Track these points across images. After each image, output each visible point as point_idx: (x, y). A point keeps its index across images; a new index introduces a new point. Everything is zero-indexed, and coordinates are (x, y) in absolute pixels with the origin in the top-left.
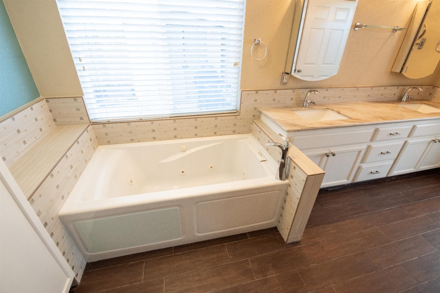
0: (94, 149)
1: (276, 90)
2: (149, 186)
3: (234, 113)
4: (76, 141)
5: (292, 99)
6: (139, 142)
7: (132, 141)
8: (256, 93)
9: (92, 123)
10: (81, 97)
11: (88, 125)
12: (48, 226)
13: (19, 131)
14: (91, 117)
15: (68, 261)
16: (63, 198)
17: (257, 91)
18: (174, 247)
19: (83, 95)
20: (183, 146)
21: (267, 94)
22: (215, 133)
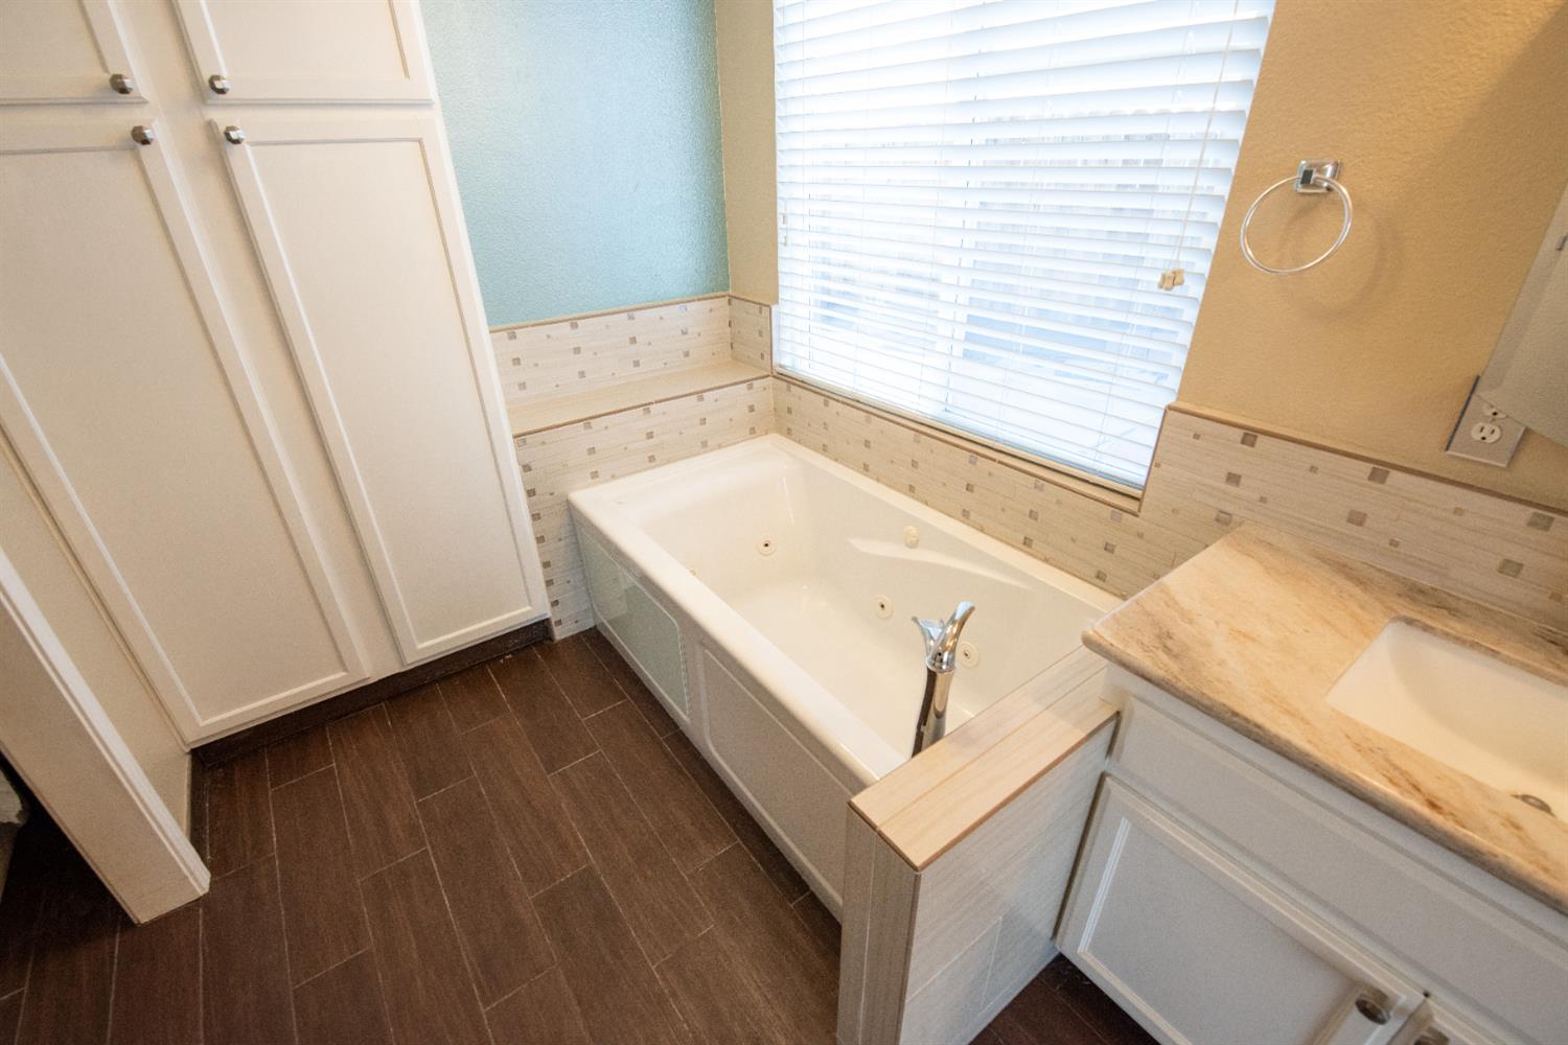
0: (752, 431)
1: (1380, 471)
2: (805, 587)
3: (1124, 499)
4: (699, 394)
5: (1511, 568)
6: (836, 460)
7: (824, 449)
8: (1243, 442)
9: (775, 374)
10: (768, 306)
11: (766, 373)
12: (534, 498)
13: (633, 340)
14: (776, 359)
15: (549, 583)
16: (595, 475)
17: (1250, 436)
18: (681, 732)
19: (776, 301)
20: (910, 527)
21: (1313, 469)
22: (1027, 542)
